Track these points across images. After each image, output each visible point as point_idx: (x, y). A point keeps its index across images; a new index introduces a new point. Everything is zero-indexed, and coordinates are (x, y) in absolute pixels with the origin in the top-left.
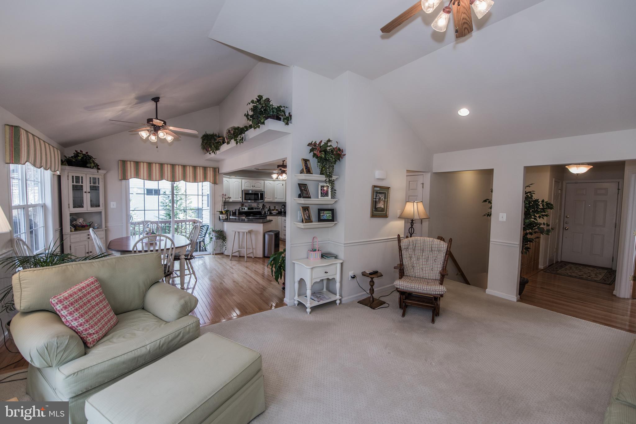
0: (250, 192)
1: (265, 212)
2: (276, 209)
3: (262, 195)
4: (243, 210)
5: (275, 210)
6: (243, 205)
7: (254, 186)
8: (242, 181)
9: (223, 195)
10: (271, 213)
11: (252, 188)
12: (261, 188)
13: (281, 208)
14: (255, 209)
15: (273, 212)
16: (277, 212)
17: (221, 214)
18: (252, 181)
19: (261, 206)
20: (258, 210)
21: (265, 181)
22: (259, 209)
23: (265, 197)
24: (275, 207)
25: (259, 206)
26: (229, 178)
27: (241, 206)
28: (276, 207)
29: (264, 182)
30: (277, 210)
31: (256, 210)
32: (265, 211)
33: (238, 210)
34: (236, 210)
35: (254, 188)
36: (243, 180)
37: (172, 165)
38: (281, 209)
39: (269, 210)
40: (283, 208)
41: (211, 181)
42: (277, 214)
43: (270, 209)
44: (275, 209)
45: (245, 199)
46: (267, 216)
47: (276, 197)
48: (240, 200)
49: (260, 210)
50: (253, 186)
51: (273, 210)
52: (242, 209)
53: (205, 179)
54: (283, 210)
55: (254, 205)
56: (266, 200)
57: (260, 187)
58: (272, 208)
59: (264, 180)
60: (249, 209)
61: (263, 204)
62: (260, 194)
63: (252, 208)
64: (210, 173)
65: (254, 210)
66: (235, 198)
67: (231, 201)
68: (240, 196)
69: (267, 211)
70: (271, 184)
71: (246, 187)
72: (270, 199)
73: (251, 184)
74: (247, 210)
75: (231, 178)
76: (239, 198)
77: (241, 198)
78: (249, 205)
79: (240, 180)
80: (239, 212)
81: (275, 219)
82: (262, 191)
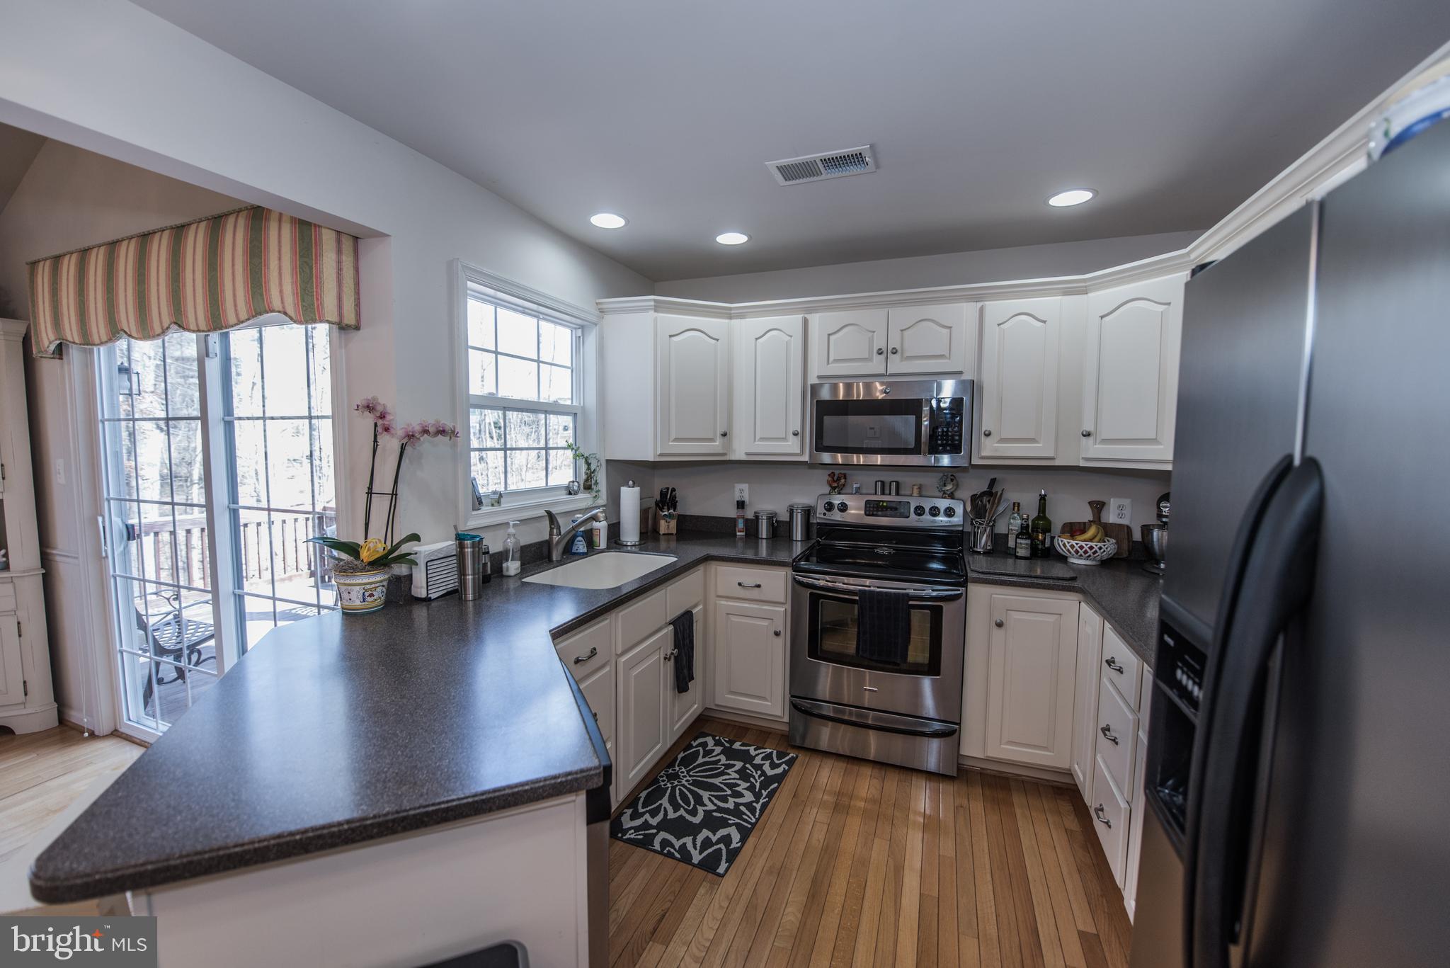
0: (879, 392)
1: (1000, 541)
2: (1111, 518)
4: (837, 516)
5: (1097, 531)
7: (895, 352)
8: (806, 322)
11: (877, 366)
12: (958, 363)
13: (1152, 520)
14: (918, 511)
15: (1064, 544)
16: (1110, 547)
18: (880, 313)
19: (965, 493)
20: (941, 521)
21: (990, 305)
22: (950, 512)
23: (985, 427)
24: (1098, 507)
25: (958, 495)
26: (730, 317)
27: (812, 490)
28: (1112, 504)
29: (982, 310)
30: (1108, 531)
31: (927, 521)
32: (1000, 530)
33: (806, 514)
34: (791, 512)
35: (897, 366)
36: (815, 319)
38: (1147, 530)
39: (1029, 531)
40: (1161, 524)
43: (1041, 516)
44: (1097, 520)
45: (820, 447)
47: (1089, 427)
48: (797, 448)
49: (957, 519)
50: (880, 352)
51: (1074, 530)
52: (829, 507)
54: (1159, 537)
56: (997, 449)
57: (942, 356)
58: (1069, 512)
59: (977, 298)
60: (873, 508)
63: (901, 509)
65: (913, 520)
66: (760, 440)
67: (744, 458)
69: (1017, 537)
70: (1045, 322)
71: (836, 361)
72: (1032, 440)
73: (871, 341)
74: (863, 512)
75: (741, 316)
76: (784, 439)
77: (797, 440)
78: (879, 484)
79: (792, 322)
80: (808, 526)
81: (1052, 619)
82: (964, 377)
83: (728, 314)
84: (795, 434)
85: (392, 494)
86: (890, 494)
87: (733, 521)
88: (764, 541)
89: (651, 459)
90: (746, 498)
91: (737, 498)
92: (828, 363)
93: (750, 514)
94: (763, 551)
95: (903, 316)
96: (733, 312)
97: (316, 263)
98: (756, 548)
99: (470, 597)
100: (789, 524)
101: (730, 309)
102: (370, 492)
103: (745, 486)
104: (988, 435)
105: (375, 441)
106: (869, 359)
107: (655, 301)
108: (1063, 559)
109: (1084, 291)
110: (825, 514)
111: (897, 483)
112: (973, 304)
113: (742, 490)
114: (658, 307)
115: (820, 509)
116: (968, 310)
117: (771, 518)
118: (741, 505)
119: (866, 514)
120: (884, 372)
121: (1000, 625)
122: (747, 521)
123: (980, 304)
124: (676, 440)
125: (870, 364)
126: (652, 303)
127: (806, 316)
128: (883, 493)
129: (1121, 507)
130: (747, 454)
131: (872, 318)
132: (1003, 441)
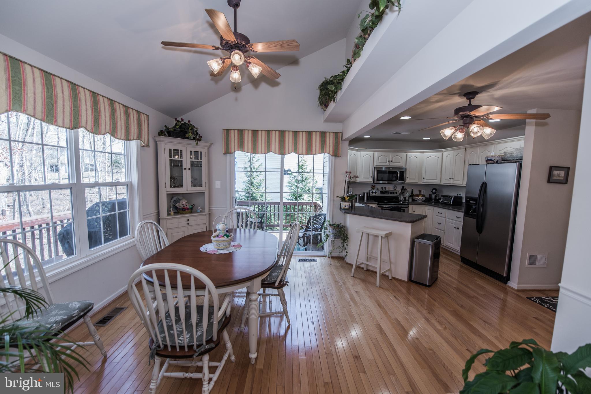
0: (383, 169)
1: (405, 198)
2: (422, 193)
3: (403, 173)
4: (374, 194)
5: (421, 196)
6: (373, 187)
7: (392, 161)
8: (374, 154)
9: (347, 172)
10: (413, 200)
11: (387, 164)
12: (402, 164)
13: (431, 193)
14: (391, 193)
15: (416, 198)
16: (424, 198)
17: (342, 201)
18: (388, 153)
19: (399, 189)
20: (395, 195)
21: (408, 154)
22: (396, 193)
23: (407, 176)
24: (420, 191)
25: (397, 190)
27: (371, 189)
28: (422, 191)
29: (407, 155)
30: (423, 196)
31: (392, 195)
32: (405, 196)
33: (367, 194)
34: (364, 194)
35: (391, 164)
36: (376, 153)
37: (281, 131)
38: (430, 195)
39: (410, 196)
40: (433, 194)
41: (331, 153)
42: (423, 201)
43: (412, 193)
44: (420, 194)
45: (377, 180)
46: (408, 205)
47: (423, 176)
48: (370, 180)
49: (398, 194)
50: (389, 161)
51: (418, 196)
52: (373, 192)
53: (322, 150)
54: (433, 196)
55: (390, 187)
56: (408, 181)
57: (400, 163)
58: (416, 192)
59: (406, 152)
60: (381, 192)
61: (403, 187)
62: (400, 172)
63: (386, 192)
64: (330, 141)
65: (389, 195)
66: (364, 178)
67: (359, 182)
68: (371, 174)
70: (417, 158)
71: (380, 162)
72: (414, 179)
73: (387, 159)
75: (360, 151)
76: (369, 178)
77: (371, 178)
79: (371, 153)
80: (367, 197)
81: (421, 210)
82: (403, 167)
83: (357, 151)
88: (358, 201)
92: (378, 163)
95: (392, 154)
100: (363, 197)
101: (358, 149)
104: (408, 178)
106: (386, 162)
108: (416, 201)
115: (371, 193)
116: (405, 154)
119: (380, 194)
120: (389, 165)
121: (414, 212)
127: (374, 152)
128: (383, 189)
129: (424, 191)
130: (361, 181)
132: (410, 179)
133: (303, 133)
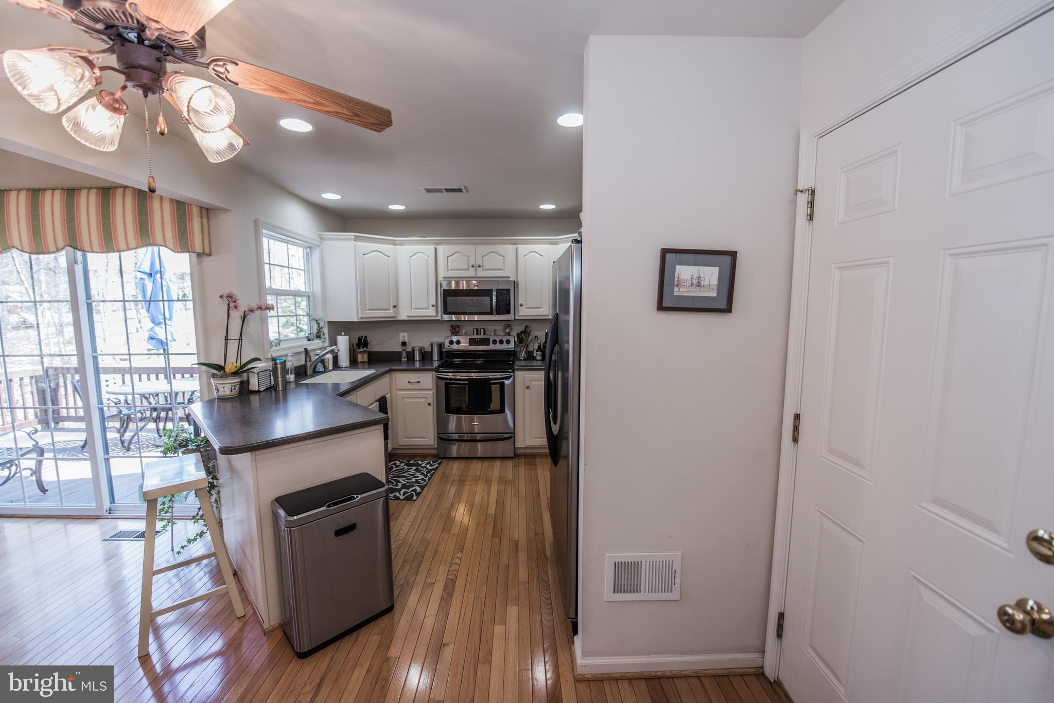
0: (473, 285)
1: (530, 353)
3: (507, 294)
4: (455, 347)
6: (450, 330)
7: (479, 266)
8: (436, 250)
11: (471, 273)
12: (508, 272)
14: (495, 342)
18: (472, 247)
19: (512, 332)
20: (504, 347)
21: (520, 247)
22: (508, 342)
23: (519, 302)
26: (395, 245)
27: (442, 334)
29: (517, 248)
31: (498, 347)
33: (439, 346)
34: (432, 346)
35: (481, 273)
36: (441, 248)
45: (446, 312)
46: (513, 371)
49: (512, 345)
50: (474, 266)
52: (451, 342)
55: (493, 330)
56: (522, 312)
57: (500, 269)
59: (514, 243)
60: (472, 342)
62: (498, 290)
63: (486, 342)
65: (492, 347)
66: (416, 309)
67: (406, 319)
68: (435, 299)
69: (537, 351)
70: (542, 256)
71: (452, 270)
72: (539, 308)
73: (468, 260)
74: (468, 345)
75: (401, 244)
76: (427, 308)
77: (434, 309)
78: (475, 330)
79: (429, 249)
80: (441, 353)
82: (510, 279)
83: (394, 243)
84: (433, 306)
85: (240, 340)
86: (481, 335)
87: (400, 353)
88: (418, 362)
89: (356, 320)
90: (406, 340)
91: (401, 340)
92: (448, 271)
93: (409, 349)
94: (417, 365)
95: (482, 249)
96: (397, 242)
97: (189, 222)
98: (414, 365)
99: (280, 389)
100: (431, 353)
101: (395, 240)
102: (226, 339)
103: (406, 334)
104: (521, 305)
105: (228, 313)
106: (468, 269)
107: (355, 236)
109: (557, 243)
110: (449, 346)
111: (484, 329)
112: (513, 246)
113: (404, 336)
114: (356, 239)
115: (447, 344)
116: (510, 248)
117: (421, 350)
118: (404, 344)
119: (470, 345)
120: (475, 276)
121: (528, 388)
122: (408, 353)
123: (516, 246)
124: (369, 310)
125: (468, 272)
126: (353, 237)
127: (436, 246)
128: (477, 334)
130: (408, 317)
131: (468, 249)
132: (528, 308)
133: (88, 193)
